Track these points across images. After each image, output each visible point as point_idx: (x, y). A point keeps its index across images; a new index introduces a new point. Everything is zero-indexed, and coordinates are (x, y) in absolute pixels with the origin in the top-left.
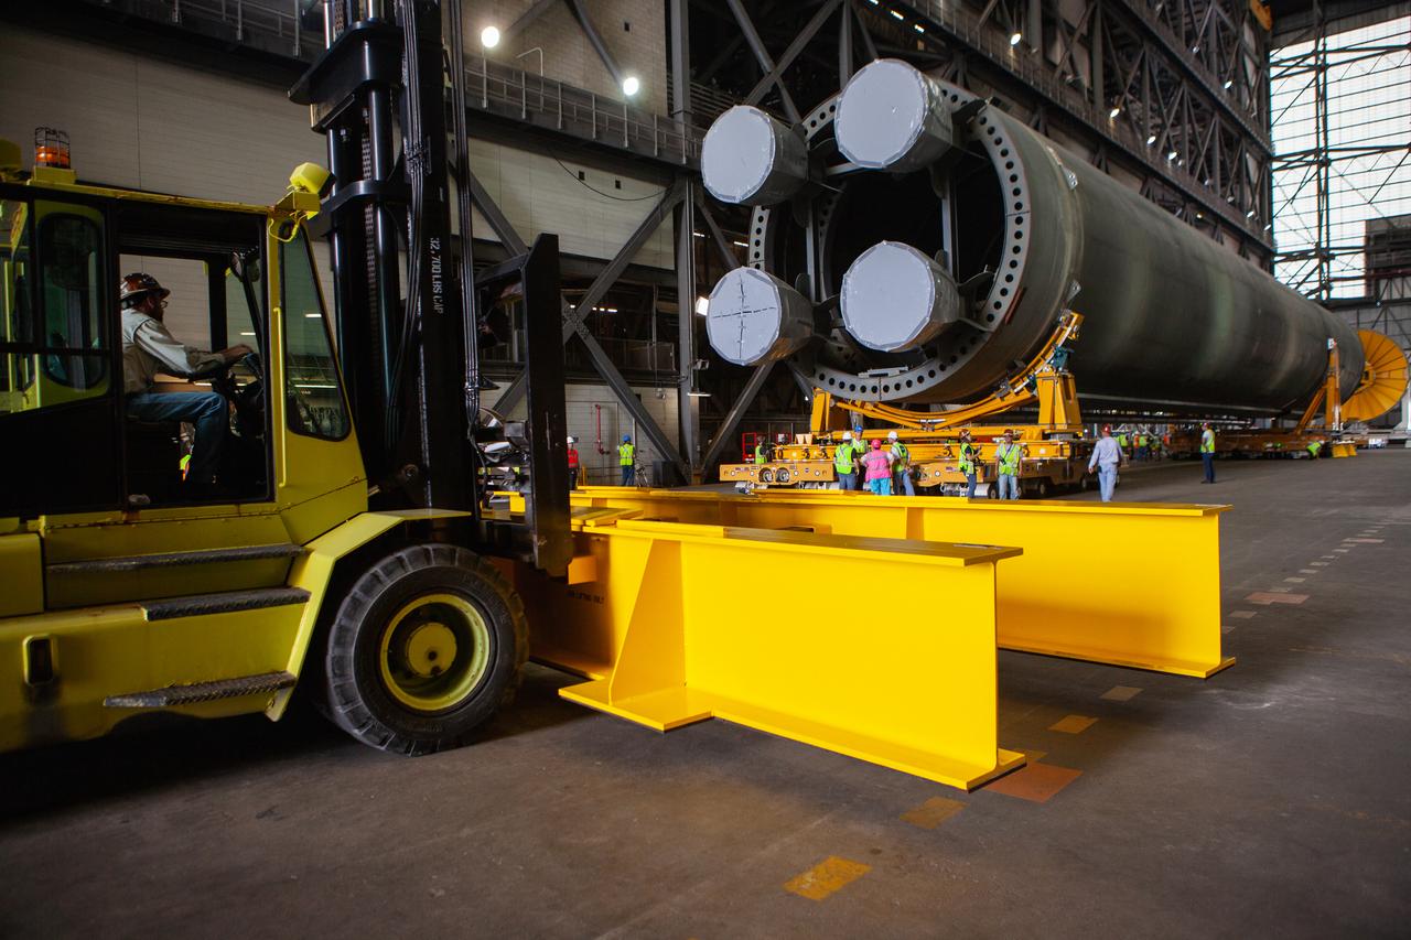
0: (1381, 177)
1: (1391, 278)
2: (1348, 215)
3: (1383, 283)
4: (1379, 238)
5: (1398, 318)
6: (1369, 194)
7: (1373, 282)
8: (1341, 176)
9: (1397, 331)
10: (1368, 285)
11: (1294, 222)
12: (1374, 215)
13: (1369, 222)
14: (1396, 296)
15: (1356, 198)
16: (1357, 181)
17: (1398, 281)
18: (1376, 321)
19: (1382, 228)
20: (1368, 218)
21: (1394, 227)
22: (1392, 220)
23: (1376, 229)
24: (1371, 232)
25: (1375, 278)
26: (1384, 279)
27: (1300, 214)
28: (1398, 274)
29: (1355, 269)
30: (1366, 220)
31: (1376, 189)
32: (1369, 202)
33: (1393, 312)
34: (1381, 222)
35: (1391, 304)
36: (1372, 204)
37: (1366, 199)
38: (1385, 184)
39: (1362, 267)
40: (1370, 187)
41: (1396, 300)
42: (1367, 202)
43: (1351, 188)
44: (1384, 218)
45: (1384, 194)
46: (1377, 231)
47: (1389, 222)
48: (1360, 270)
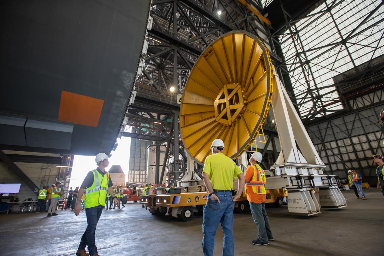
0: (333, 59)
1: (354, 98)
2: (323, 78)
3: (351, 102)
5: (366, 116)
6: (330, 67)
7: (346, 102)
9: (368, 123)
10: (343, 105)
11: (301, 88)
12: (336, 74)
13: (334, 78)
14: (360, 106)
15: (326, 70)
16: (324, 64)
17: (359, 99)
18: (355, 120)
19: (341, 78)
21: (347, 75)
23: (339, 79)
24: (337, 81)
25: (346, 100)
26: (351, 99)
27: (302, 85)
28: (358, 94)
29: (335, 99)
30: (333, 78)
31: (333, 64)
32: (331, 70)
33: (362, 114)
34: (340, 76)
35: (360, 110)
36: (333, 70)
37: (329, 69)
38: (335, 61)
39: (338, 97)
40: (330, 64)
41: (362, 108)
42: (330, 70)
43: (322, 67)
44: (341, 74)
45: (337, 65)
46: (340, 80)
47: (344, 74)
48: (337, 98)
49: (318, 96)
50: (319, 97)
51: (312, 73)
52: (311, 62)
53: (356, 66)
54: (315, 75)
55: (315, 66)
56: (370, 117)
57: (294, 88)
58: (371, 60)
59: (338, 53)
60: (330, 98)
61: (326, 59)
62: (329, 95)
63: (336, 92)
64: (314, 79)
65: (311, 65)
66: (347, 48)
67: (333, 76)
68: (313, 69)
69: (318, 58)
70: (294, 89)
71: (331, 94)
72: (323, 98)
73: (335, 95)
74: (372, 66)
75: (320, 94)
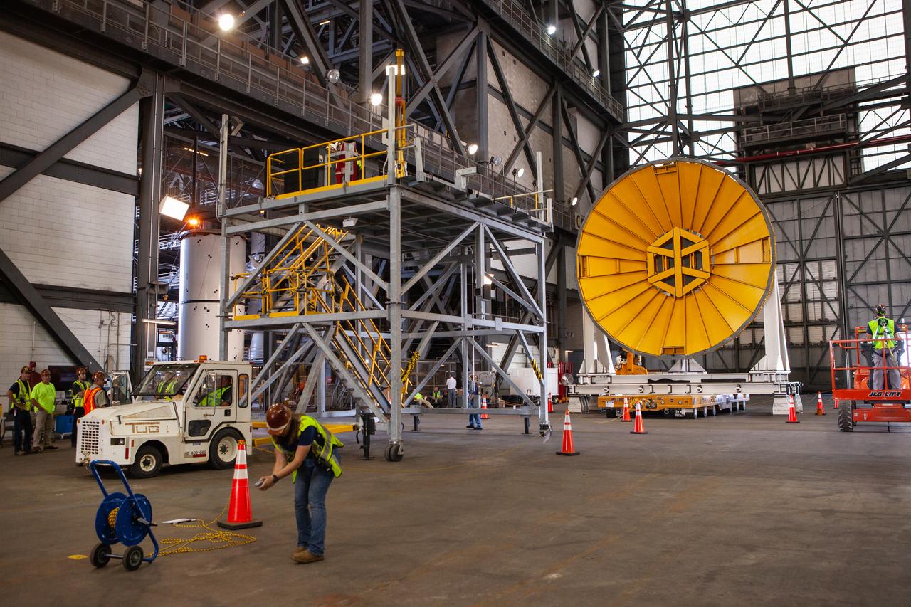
0: (747, 33)
1: (767, 165)
2: (713, 82)
3: (759, 172)
4: (751, 111)
5: (778, 220)
6: (735, 54)
7: (747, 171)
8: (703, 33)
11: (649, 94)
12: (745, 81)
14: (775, 188)
15: (720, 60)
16: (723, 39)
17: (777, 169)
19: (752, 98)
20: (736, 85)
21: (767, 95)
22: (765, 87)
23: (746, 99)
24: (741, 104)
25: (748, 163)
26: (759, 165)
27: (653, 83)
28: (776, 157)
29: (724, 152)
30: (734, 89)
31: (744, 48)
32: (737, 66)
33: (772, 210)
34: (753, 90)
35: (771, 200)
36: (740, 67)
37: (732, 61)
38: (753, 42)
39: (733, 150)
40: (737, 46)
41: (777, 195)
42: (734, 65)
43: (716, 48)
44: (756, 85)
45: (754, 53)
46: (748, 102)
47: (761, 89)
48: (730, 153)
49: (687, 133)
50: (691, 137)
51: (687, 57)
52: (692, 18)
53: (795, 74)
54: (696, 65)
55: (701, 35)
56: (785, 223)
57: (629, 86)
58: (828, 71)
59: (765, 20)
60: (715, 147)
61: (731, 24)
62: (713, 139)
63: (732, 134)
64: (688, 76)
65: (691, 29)
66: (787, 14)
67: (737, 86)
68: (695, 44)
69: (714, 12)
70: (630, 89)
71: (719, 136)
72: (699, 142)
73: (728, 143)
74: (825, 90)
75: (695, 129)
